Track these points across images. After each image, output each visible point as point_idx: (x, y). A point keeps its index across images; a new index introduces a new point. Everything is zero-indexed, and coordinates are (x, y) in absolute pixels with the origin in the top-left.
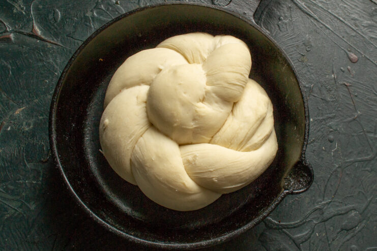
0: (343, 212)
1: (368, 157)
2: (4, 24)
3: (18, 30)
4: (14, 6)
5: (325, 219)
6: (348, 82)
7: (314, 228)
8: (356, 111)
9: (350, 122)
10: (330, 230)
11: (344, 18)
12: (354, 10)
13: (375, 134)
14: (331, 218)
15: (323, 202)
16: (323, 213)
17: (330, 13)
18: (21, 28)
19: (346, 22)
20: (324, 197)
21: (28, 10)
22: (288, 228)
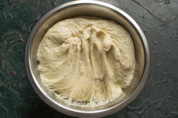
0: (156, 103)
1: (164, 81)
2: (19, 35)
3: (24, 37)
4: (22, 28)
5: (149, 106)
6: (154, 52)
7: (146, 109)
8: (158, 63)
9: (156, 68)
10: (152, 110)
11: (151, 27)
12: (155, 24)
13: (166, 72)
14: (152, 105)
15: (148, 99)
16: (149, 104)
17: (146, 26)
18: (26, 36)
19: (152, 29)
20: (148, 97)
21: (28, 29)
22: (136, 110)
